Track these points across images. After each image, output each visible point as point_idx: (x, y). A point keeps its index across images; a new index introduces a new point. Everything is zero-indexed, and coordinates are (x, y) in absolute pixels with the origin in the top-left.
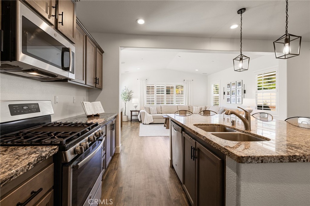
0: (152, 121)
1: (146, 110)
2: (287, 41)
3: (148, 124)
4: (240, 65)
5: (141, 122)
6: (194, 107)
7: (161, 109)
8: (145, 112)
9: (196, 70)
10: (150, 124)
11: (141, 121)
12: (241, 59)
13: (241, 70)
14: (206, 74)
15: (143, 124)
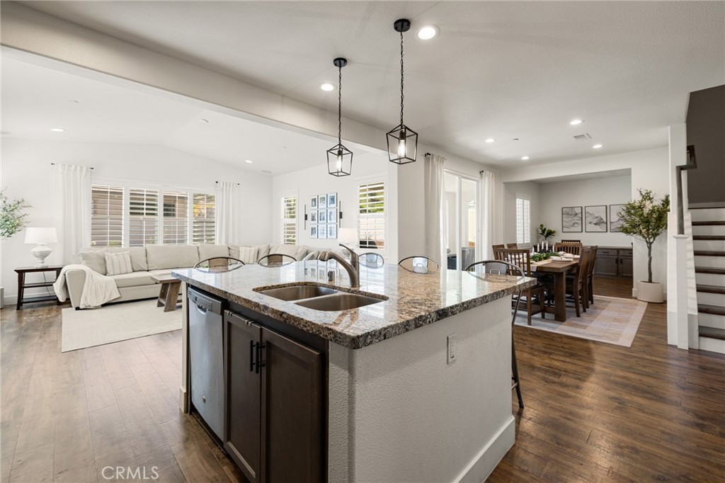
0: (115, 295)
1: (87, 264)
2: (403, 136)
3: (96, 308)
4: (338, 164)
5: (68, 302)
6: (242, 249)
7: (144, 259)
8: (83, 273)
9: (248, 161)
10: (103, 306)
11: (68, 299)
12: (340, 153)
13: (340, 174)
14: (270, 172)
15: (78, 309)
